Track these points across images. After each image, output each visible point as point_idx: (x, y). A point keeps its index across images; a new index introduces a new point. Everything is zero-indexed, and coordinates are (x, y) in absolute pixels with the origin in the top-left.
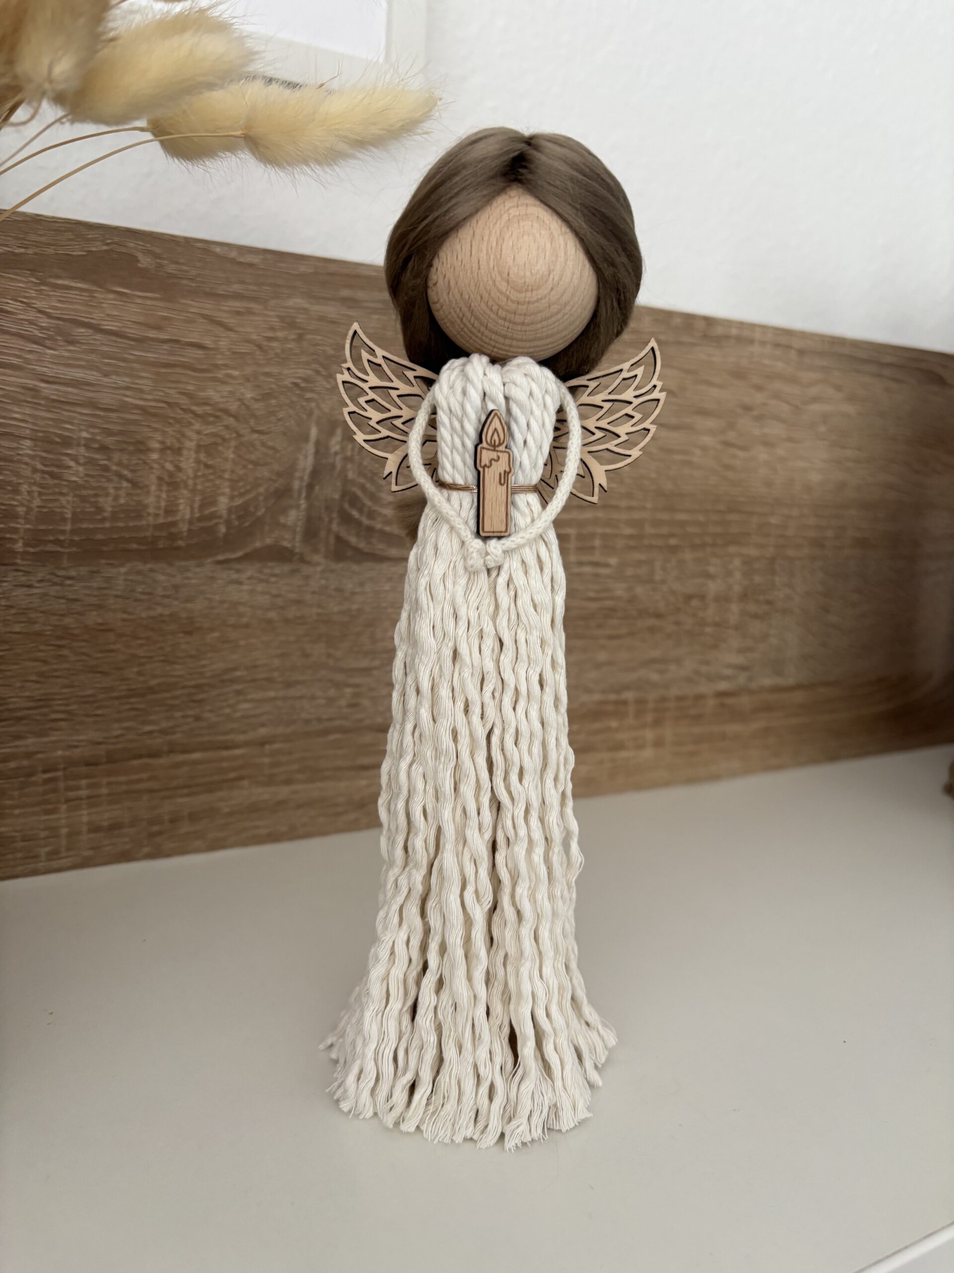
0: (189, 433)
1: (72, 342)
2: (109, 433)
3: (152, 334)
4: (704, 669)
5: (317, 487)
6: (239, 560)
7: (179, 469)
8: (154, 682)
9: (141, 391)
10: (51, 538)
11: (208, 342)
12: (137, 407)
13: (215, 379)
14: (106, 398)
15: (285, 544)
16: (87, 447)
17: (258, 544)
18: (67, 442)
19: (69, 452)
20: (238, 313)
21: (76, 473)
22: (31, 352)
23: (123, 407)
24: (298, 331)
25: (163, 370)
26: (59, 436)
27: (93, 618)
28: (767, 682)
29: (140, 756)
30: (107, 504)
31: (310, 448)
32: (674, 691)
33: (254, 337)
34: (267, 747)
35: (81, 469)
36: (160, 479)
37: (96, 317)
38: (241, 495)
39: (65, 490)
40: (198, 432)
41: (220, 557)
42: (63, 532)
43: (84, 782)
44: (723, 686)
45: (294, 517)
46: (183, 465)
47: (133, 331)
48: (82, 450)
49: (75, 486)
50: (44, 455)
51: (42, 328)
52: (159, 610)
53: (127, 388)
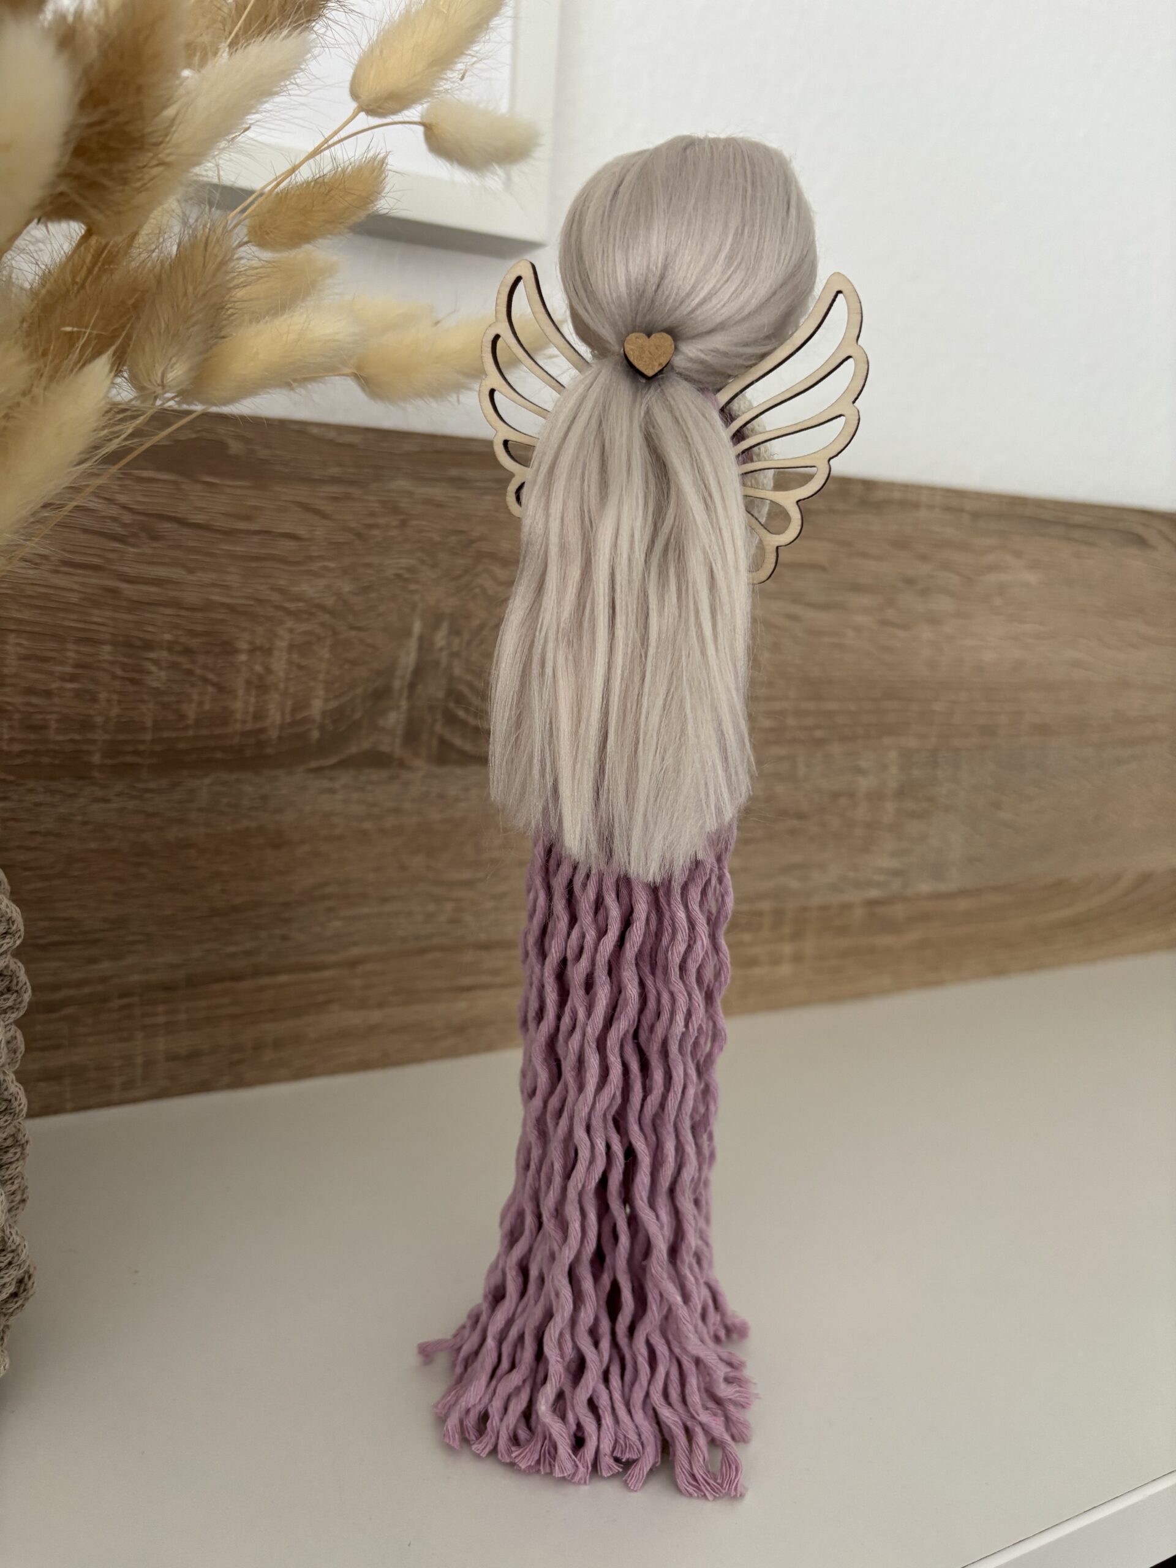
0: (281, 632)
1: (155, 538)
2: (193, 633)
3: (241, 525)
4: (851, 874)
5: (420, 687)
6: (333, 767)
7: (268, 670)
8: (238, 901)
9: (228, 587)
10: (130, 748)
11: (302, 532)
12: (223, 604)
13: (310, 573)
14: (191, 597)
15: (385, 748)
16: (170, 650)
17: (354, 750)
18: (148, 645)
19: (152, 655)
20: (336, 499)
21: (158, 678)
22: (113, 551)
23: (210, 606)
24: (402, 517)
25: (254, 564)
26: (140, 639)
27: (173, 833)
28: (925, 887)
29: (221, 980)
30: (191, 711)
31: (413, 644)
32: (817, 900)
33: (353, 525)
34: (360, 969)
35: (163, 674)
36: (249, 683)
37: (182, 510)
38: (336, 697)
39: (146, 697)
40: (291, 631)
41: (314, 764)
42: (143, 742)
43: (161, 1009)
44: (873, 893)
45: (394, 719)
46: (275, 666)
47: (222, 523)
48: (164, 654)
49: (158, 692)
50: (125, 660)
51: (125, 525)
52: (245, 823)
53: (214, 585)
